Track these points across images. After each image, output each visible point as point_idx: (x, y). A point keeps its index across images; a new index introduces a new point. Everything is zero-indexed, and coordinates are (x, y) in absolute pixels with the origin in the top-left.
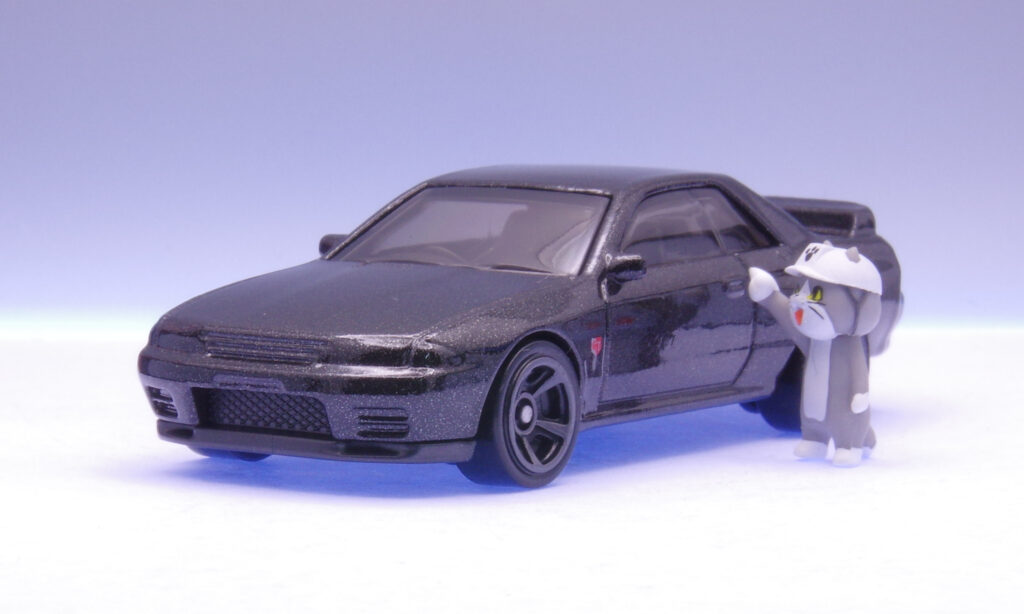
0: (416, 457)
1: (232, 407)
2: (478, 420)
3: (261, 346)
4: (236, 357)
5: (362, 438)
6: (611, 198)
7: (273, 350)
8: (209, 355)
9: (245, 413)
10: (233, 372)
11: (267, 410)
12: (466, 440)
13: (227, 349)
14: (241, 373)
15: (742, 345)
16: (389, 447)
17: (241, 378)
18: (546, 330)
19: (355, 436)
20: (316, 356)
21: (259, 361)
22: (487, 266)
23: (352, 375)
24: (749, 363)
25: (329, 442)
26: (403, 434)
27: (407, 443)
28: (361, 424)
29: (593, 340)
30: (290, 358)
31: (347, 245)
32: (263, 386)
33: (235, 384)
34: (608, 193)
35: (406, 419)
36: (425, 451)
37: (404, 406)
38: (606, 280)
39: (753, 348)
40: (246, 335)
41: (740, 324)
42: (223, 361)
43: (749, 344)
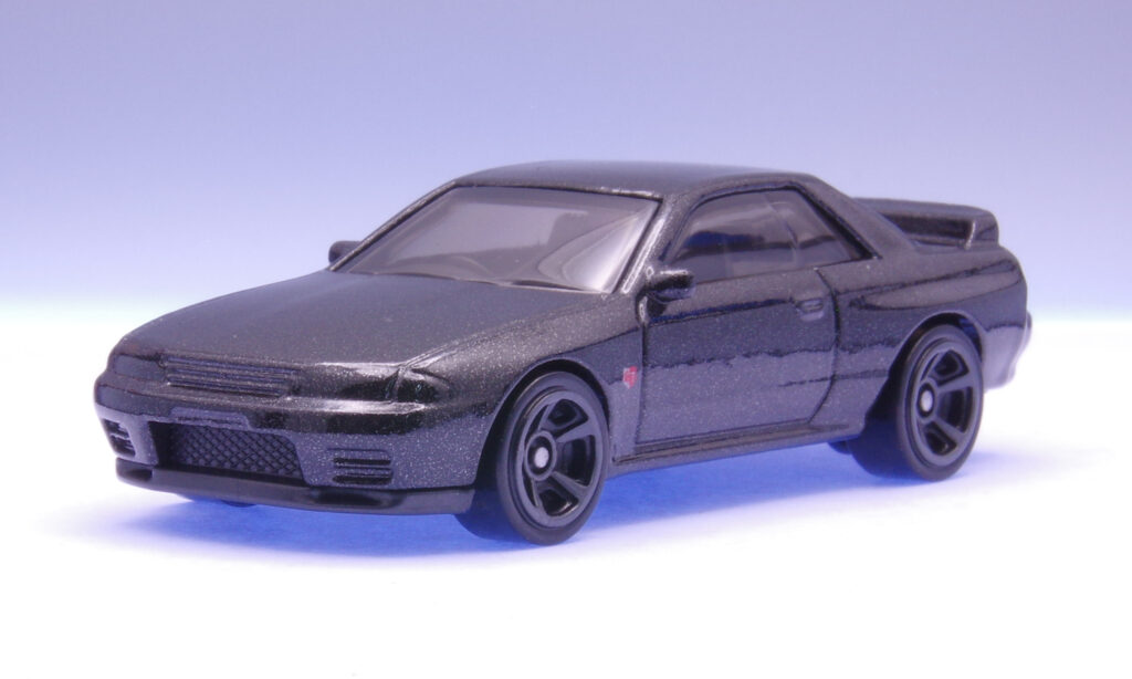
0: (401, 508)
1: (196, 445)
2: (476, 464)
3: (226, 375)
4: (197, 387)
5: (338, 485)
6: (660, 201)
7: (239, 380)
8: (169, 383)
9: (210, 452)
10: (192, 405)
11: (234, 449)
12: (463, 488)
13: (189, 377)
14: (202, 406)
15: (820, 376)
16: (371, 495)
17: (202, 411)
18: (564, 358)
19: (330, 481)
20: (286, 388)
21: (224, 392)
22: (507, 281)
23: (326, 410)
24: (830, 398)
25: (301, 488)
26: (385, 480)
27: (391, 491)
28: (336, 467)
29: (626, 370)
30: (258, 389)
31: (357, 254)
32: (227, 422)
33: (196, 419)
34: (657, 196)
35: (388, 462)
36: (411, 501)
37: (386, 448)
38: (645, 299)
39: (833, 379)
40: (210, 361)
41: (816, 351)
42: (182, 391)
43: (829, 374)
